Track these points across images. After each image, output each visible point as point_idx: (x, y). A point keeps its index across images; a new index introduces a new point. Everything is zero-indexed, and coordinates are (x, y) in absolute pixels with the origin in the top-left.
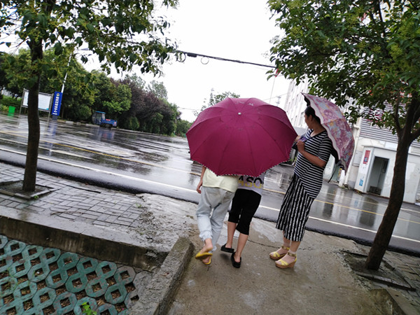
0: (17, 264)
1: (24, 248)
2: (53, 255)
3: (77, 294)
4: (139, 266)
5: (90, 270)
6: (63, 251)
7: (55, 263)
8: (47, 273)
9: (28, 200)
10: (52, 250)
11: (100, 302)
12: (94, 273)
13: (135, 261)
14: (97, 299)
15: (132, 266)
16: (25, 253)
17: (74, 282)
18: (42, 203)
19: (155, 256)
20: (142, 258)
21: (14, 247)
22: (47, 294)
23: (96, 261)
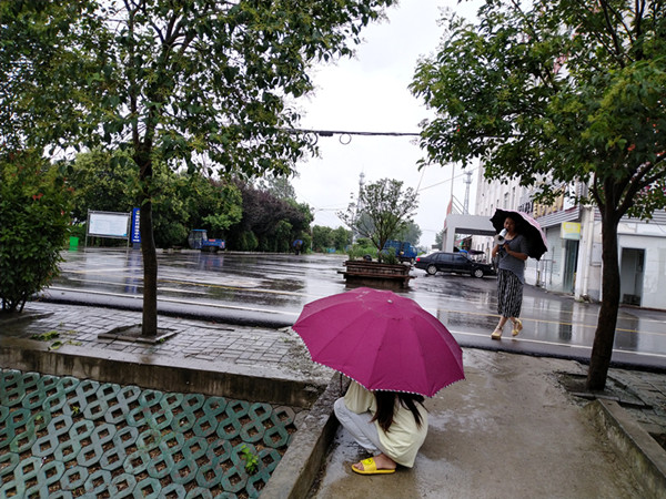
0: (157, 415)
1: (161, 397)
2: (197, 401)
3: (231, 440)
4: (298, 404)
5: (241, 413)
6: (207, 396)
7: (200, 410)
8: (193, 421)
9: (154, 344)
10: (194, 395)
11: (259, 447)
12: (246, 417)
13: (293, 399)
14: (255, 444)
15: (290, 406)
16: (164, 402)
17: (226, 428)
18: (170, 347)
19: (315, 390)
20: (300, 394)
21: (150, 397)
22: (197, 444)
23: (247, 403)
